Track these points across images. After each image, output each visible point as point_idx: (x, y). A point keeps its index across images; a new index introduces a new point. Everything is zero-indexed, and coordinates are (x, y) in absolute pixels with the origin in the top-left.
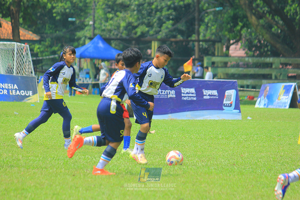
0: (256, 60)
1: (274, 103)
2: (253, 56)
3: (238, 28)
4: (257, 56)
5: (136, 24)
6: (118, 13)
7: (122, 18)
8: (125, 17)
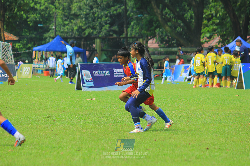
0: (166, 49)
1: (178, 78)
2: (164, 47)
3: (153, 28)
4: (166, 47)
5: (84, 28)
6: (72, 21)
7: (75, 23)
8: (77, 23)
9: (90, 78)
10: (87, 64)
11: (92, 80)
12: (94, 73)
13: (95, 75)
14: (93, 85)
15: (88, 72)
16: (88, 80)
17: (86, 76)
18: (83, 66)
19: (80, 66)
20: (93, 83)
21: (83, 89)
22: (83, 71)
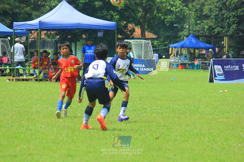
5: (214, 27)
6: (203, 21)
7: (206, 23)
8: (208, 22)
9: (222, 72)
10: (219, 60)
11: (223, 74)
12: (225, 68)
13: (226, 70)
14: (224, 78)
15: (220, 67)
16: (220, 74)
17: (218, 70)
18: (215, 62)
19: (212, 61)
20: (224, 76)
21: (215, 81)
22: (215, 66)
